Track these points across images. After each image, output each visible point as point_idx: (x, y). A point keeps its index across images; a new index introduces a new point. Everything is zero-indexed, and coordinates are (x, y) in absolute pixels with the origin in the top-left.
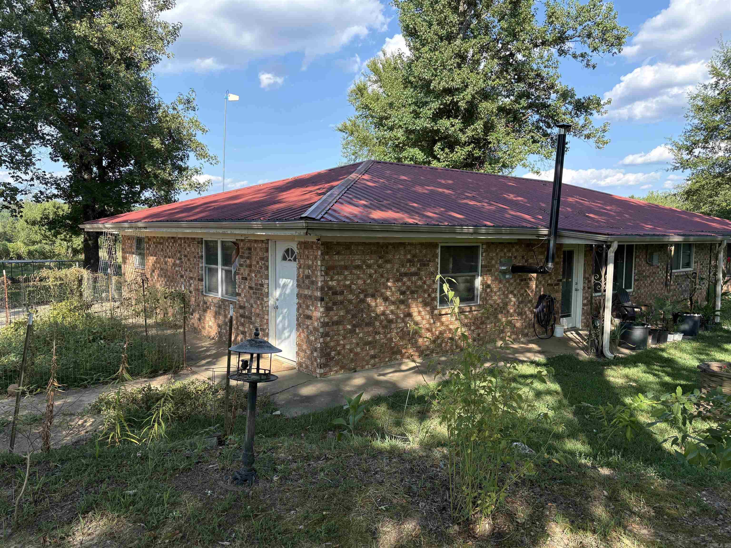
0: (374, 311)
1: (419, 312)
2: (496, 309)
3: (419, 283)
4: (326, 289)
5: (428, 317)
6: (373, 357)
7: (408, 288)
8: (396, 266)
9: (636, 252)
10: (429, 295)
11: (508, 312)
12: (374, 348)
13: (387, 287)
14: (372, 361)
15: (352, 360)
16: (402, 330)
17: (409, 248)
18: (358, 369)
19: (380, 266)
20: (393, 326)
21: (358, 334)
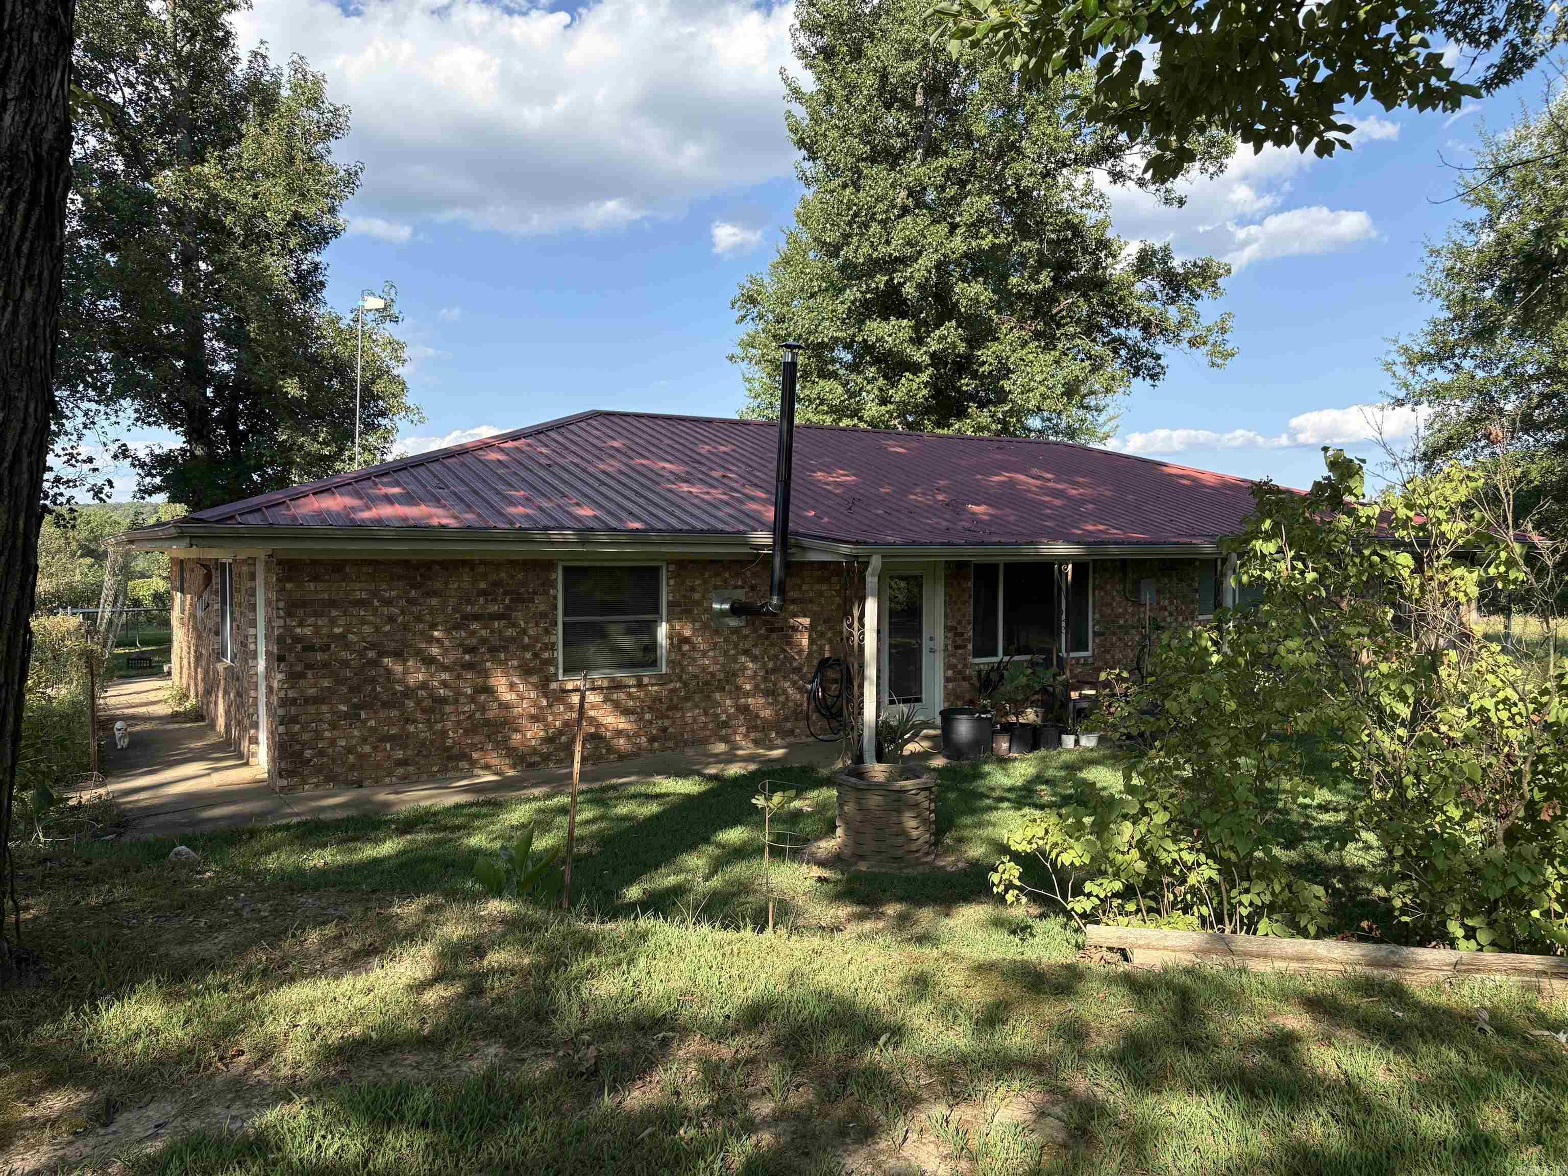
0: (401, 682)
1: (512, 686)
2: (707, 683)
3: (510, 632)
4: (289, 641)
5: (533, 695)
6: (403, 763)
7: (483, 641)
8: (453, 602)
9: (1094, 579)
10: (536, 655)
11: (738, 688)
12: (405, 747)
13: (431, 640)
14: (400, 771)
15: (352, 767)
16: (469, 717)
17: (481, 569)
18: (366, 783)
19: (410, 602)
20: (448, 709)
21: (365, 722)
